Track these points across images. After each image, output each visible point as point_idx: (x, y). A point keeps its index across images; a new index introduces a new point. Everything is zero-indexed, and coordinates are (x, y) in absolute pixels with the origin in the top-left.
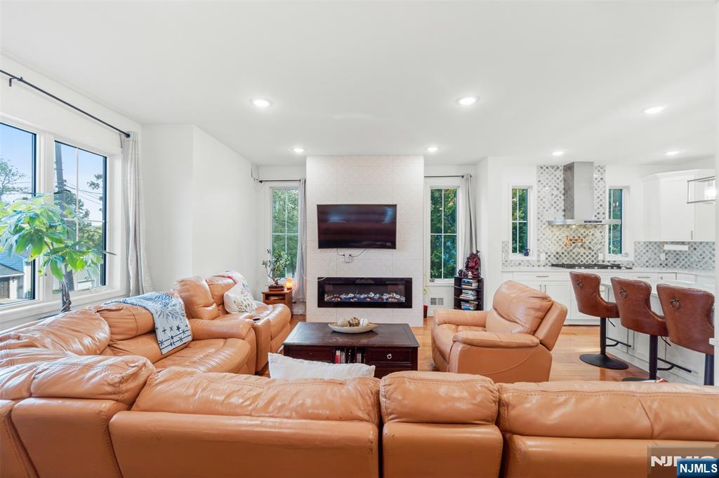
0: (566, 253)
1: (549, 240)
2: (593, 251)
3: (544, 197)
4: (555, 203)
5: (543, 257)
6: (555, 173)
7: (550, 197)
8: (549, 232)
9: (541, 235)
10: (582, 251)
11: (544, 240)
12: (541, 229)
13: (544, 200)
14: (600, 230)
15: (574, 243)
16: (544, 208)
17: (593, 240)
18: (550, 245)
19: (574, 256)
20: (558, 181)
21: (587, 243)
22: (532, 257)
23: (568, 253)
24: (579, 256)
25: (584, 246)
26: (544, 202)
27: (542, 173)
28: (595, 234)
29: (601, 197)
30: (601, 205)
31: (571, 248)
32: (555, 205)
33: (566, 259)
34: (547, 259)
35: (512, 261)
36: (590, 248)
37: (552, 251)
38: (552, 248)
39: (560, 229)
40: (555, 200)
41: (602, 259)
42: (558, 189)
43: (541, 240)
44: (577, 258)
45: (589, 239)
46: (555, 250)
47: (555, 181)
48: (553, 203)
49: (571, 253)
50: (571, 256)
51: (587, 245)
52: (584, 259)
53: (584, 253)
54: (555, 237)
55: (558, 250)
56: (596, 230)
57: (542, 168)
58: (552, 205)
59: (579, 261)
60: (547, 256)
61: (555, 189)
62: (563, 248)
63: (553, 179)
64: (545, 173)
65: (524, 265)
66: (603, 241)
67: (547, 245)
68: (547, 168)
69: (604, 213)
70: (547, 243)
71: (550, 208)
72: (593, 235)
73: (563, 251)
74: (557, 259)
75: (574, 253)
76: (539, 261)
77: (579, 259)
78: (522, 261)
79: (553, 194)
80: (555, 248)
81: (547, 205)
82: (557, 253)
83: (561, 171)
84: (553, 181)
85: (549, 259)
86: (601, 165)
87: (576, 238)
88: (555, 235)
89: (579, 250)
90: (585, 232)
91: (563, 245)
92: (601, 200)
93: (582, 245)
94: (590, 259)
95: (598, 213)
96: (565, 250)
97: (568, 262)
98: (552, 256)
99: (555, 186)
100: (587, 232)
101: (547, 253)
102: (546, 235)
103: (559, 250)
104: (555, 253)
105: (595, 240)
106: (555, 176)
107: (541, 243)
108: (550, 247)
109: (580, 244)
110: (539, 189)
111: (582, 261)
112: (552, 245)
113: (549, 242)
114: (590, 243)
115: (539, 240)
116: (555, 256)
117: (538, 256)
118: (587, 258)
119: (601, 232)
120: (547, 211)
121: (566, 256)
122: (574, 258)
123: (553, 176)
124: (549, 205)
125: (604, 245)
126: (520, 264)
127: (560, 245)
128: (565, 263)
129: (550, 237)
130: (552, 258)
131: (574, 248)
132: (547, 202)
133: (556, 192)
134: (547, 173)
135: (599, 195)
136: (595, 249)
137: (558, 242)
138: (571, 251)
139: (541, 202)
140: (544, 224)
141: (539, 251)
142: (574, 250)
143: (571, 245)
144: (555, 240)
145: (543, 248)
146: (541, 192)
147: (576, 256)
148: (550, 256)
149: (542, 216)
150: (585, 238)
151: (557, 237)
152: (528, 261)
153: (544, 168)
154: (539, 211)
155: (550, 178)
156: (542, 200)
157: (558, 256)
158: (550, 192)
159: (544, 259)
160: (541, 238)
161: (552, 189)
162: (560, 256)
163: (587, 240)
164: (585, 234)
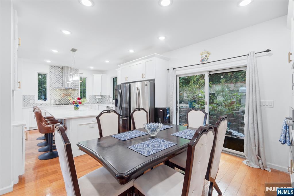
0: (63, 100)
1: (56, 95)
3: (53, 78)
4: (58, 80)
5: (53, 101)
6: (58, 69)
8: (56, 92)
9: (52, 93)
11: (53, 95)
12: (52, 91)
14: (77, 91)
15: (66, 96)
18: (56, 97)
19: (66, 101)
20: (60, 72)
21: (72, 96)
22: (48, 101)
23: (64, 100)
24: (69, 101)
27: (52, 69)
28: (75, 93)
31: (65, 98)
32: (58, 81)
33: (63, 102)
34: (54, 102)
35: (37, 104)
36: (73, 98)
37: (57, 99)
38: (57, 98)
39: (61, 91)
40: (58, 79)
42: (59, 76)
43: (52, 95)
45: (73, 94)
46: (58, 99)
47: (58, 72)
48: (57, 80)
49: (65, 100)
55: (59, 99)
56: (75, 91)
57: (52, 66)
58: (57, 81)
59: (69, 103)
60: (54, 101)
61: (58, 75)
63: (57, 71)
64: (53, 69)
65: (43, 105)
66: (78, 95)
67: (54, 97)
68: (54, 67)
69: (78, 86)
70: (54, 96)
71: (56, 82)
72: (74, 93)
73: (62, 99)
74: (59, 102)
75: (66, 100)
76: (51, 103)
78: (42, 103)
79: (57, 77)
80: (58, 98)
82: (59, 100)
83: (61, 69)
84: (57, 72)
85: (56, 102)
86: (77, 69)
87: (67, 94)
89: (68, 98)
91: (62, 97)
95: (76, 86)
96: (63, 99)
97: (64, 103)
98: (57, 101)
99: (58, 74)
101: (54, 100)
102: (54, 93)
104: (58, 100)
105: (75, 95)
109: (69, 96)
110: (51, 75)
111: (70, 103)
112: (57, 97)
113: (56, 96)
114: (73, 96)
115: (50, 95)
116: (58, 101)
117: (50, 101)
119: (77, 92)
120: (54, 83)
121: (63, 101)
122: (66, 102)
123: (57, 70)
126: (41, 105)
129: (56, 93)
130: (57, 102)
131: (66, 98)
132: (54, 80)
133: (58, 77)
134: (54, 69)
137: (59, 96)
138: (65, 99)
140: (53, 88)
141: (50, 99)
142: (66, 99)
143: (65, 97)
144: (58, 95)
145: (53, 98)
146: (52, 76)
147: (67, 101)
148: (56, 101)
149: (52, 85)
150: (71, 94)
151: (59, 94)
152: (45, 103)
153: (53, 67)
154: (51, 83)
155: (56, 71)
156: (52, 79)
157: (59, 101)
158: (56, 76)
159: (53, 102)
160: (52, 94)
161: (57, 75)
162: (60, 101)
163: (72, 95)
164: (71, 93)
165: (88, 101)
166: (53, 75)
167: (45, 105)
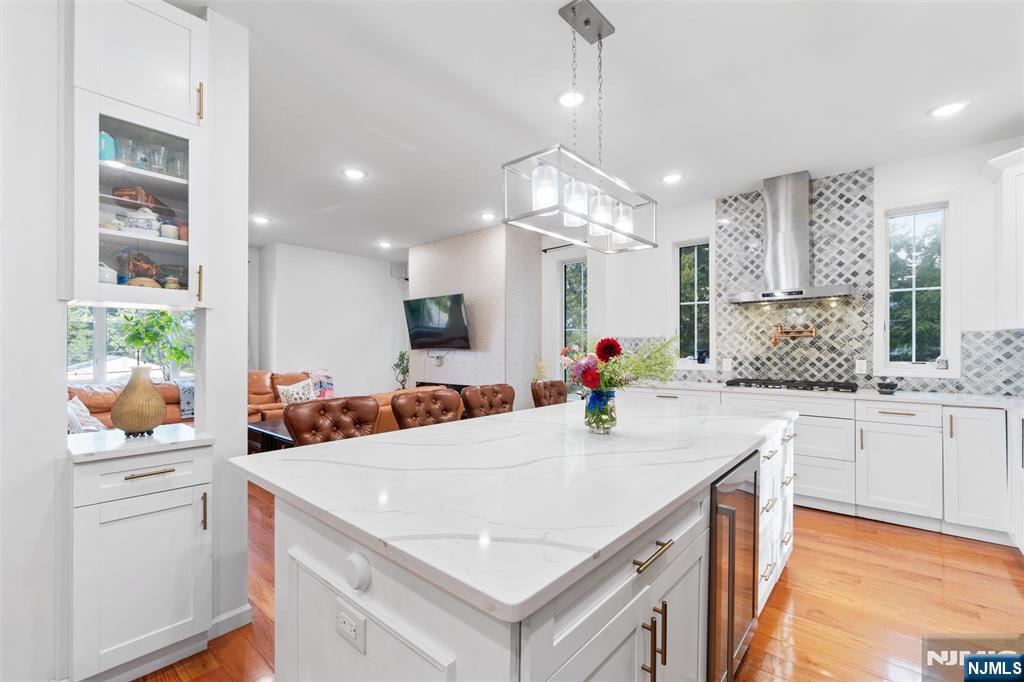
0: (775, 360)
1: (741, 334)
2: (840, 354)
3: (730, 255)
4: (752, 262)
5: (728, 366)
6: (752, 206)
7: (743, 254)
8: (741, 318)
9: (724, 325)
10: (813, 354)
11: (730, 334)
12: (725, 314)
13: (730, 260)
14: (860, 310)
15: (793, 338)
16: (730, 274)
17: (840, 331)
18: (741, 344)
19: (794, 364)
21: (826, 337)
22: (711, 365)
23: (781, 359)
24: (807, 365)
25: (819, 343)
26: (730, 265)
27: (725, 211)
28: (846, 319)
29: (861, 239)
30: (862, 256)
31: (787, 348)
32: (752, 267)
33: (775, 369)
34: (735, 369)
36: (833, 349)
37: (747, 354)
38: (747, 348)
41: (865, 372)
43: (724, 334)
44: (801, 369)
45: (832, 329)
46: (751, 353)
47: (753, 221)
48: (747, 263)
49: (788, 359)
50: (788, 364)
51: (825, 343)
52: (819, 371)
53: (819, 359)
54: (752, 328)
55: (758, 353)
56: (849, 310)
57: (725, 201)
58: (746, 268)
59: (807, 375)
60: (736, 363)
61: (752, 236)
62: (769, 348)
63: (747, 217)
64: (731, 210)
65: (693, 380)
66: (868, 332)
67: (736, 343)
68: (736, 199)
70: (735, 339)
71: (741, 274)
72: (840, 320)
73: (770, 354)
74: (758, 369)
75: (794, 359)
76: (720, 373)
77: (806, 370)
78: (690, 372)
80: (752, 348)
81: (736, 269)
82: (757, 359)
84: (748, 222)
85: (740, 369)
86: (862, 168)
87: (800, 328)
88: (752, 323)
89: (806, 353)
90: (819, 316)
91: (769, 343)
92: (862, 245)
93: (812, 343)
94: (833, 371)
95: (855, 274)
96: (775, 354)
97: (781, 376)
98: (746, 364)
99: (752, 232)
100: (826, 315)
101: (735, 359)
102: (734, 323)
103: (761, 352)
104: (751, 359)
105: (846, 332)
106: (752, 211)
107: (725, 338)
108: (742, 348)
109: (807, 341)
110: (720, 242)
111: (813, 376)
112: (746, 343)
113: (740, 338)
114: (833, 337)
115: (719, 334)
116: (751, 364)
117: (719, 363)
118: (826, 371)
119: (861, 314)
120: (736, 279)
121: (775, 364)
122: (793, 370)
123: (747, 213)
124: (741, 269)
125: (869, 343)
126: (685, 377)
127: (763, 344)
128: (774, 378)
129: (742, 328)
130: (746, 369)
131: (793, 349)
132: (735, 264)
134: (736, 210)
135: (855, 234)
136: (847, 351)
137: (758, 338)
138: (787, 354)
139: (725, 266)
141: (719, 354)
142: (794, 354)
143: (787, 343)
144: (751, 333)
145: (730, 349)
146: (725, 246)
147: (799, 365)
148: (741, 364)
149: (725, 290)
150: (819, 327)
151: (757, 328)
152: (700, 372)
153: (730, 201)
154: (720, 281)
155: (741, 218)
156: (725, 260)
157: (758, 364)
158: (741, 244)
159: (730, 369)
160: (724, 330)
161: (747, 238)
162: (763, 364)
163: (826, 332)
164: (819, 320)
165: (954, 373)
166: (731, 240)
167: (699, 381)
